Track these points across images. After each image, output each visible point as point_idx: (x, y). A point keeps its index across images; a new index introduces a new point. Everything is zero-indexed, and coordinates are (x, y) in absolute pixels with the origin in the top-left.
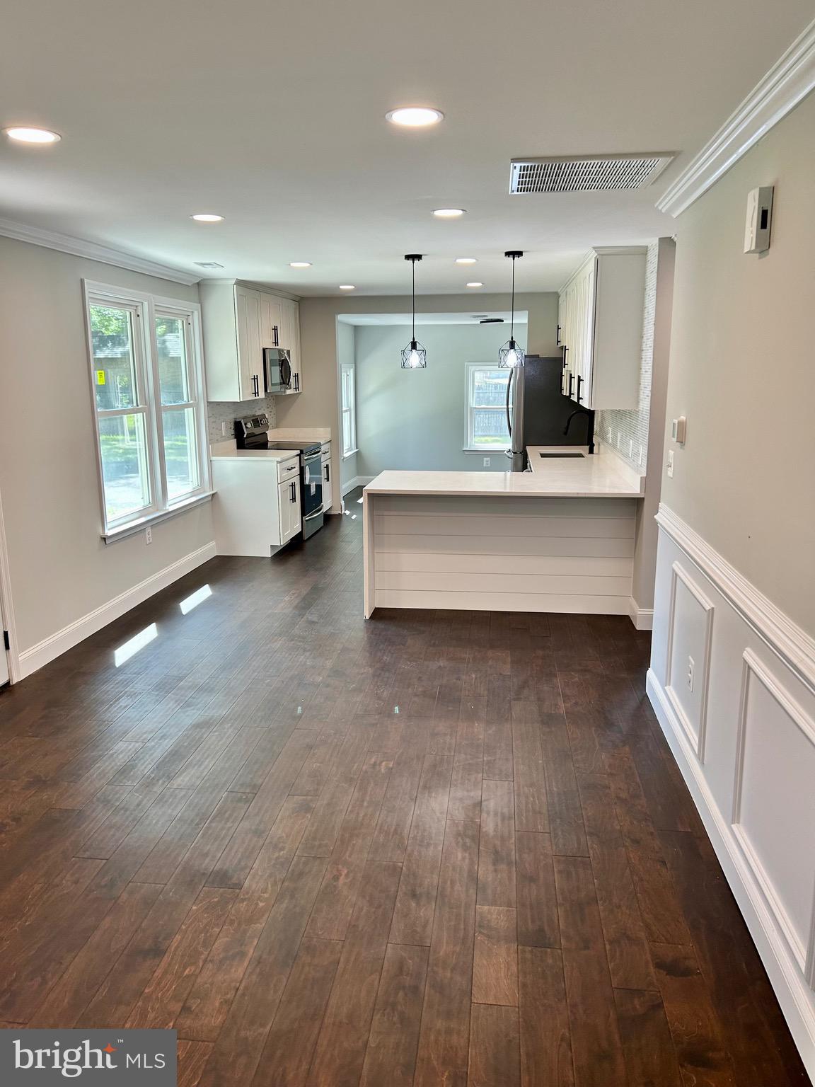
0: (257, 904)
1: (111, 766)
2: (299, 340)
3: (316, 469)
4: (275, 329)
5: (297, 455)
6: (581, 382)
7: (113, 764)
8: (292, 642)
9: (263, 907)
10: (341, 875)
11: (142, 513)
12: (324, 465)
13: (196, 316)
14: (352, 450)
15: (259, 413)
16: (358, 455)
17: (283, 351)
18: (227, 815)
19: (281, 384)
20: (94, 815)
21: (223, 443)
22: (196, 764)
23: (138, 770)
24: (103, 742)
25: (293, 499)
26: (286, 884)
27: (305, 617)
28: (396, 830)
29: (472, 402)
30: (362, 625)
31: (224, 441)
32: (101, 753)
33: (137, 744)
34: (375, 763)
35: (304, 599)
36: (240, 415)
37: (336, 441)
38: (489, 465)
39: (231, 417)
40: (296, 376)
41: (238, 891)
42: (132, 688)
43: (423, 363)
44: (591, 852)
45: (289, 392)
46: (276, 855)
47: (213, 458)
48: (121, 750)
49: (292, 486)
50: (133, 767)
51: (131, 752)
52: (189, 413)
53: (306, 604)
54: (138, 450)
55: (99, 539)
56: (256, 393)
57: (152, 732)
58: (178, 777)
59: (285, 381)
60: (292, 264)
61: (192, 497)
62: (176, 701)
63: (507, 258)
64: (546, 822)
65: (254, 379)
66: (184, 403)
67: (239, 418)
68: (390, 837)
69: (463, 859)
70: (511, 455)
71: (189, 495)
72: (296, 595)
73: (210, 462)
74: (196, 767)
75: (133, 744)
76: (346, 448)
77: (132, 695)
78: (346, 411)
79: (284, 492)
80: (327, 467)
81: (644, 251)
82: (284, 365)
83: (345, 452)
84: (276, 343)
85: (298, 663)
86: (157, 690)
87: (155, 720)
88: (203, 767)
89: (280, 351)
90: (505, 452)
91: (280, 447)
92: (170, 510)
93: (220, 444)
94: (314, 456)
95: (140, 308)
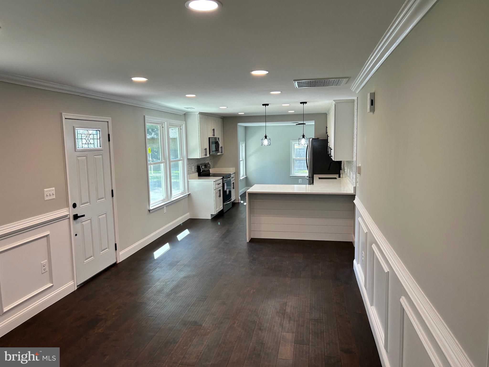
0: (207, 331)
1: (155, 290)
2: (223, 133)
3: (229, 184)
4: (213, 130)
5: (222, 179)
6: (331, 150)
7: (156, 289)
8: (219, 250)
9: (209, 332)
10: (235, 323)
11: (163, 201)
12: (232, 182)
13: (184, 125)
14: (244, 176)
15: (207, 162)
16: (246, 178)
17: (216, 138)
18: (196, 305)
19: (215, 151)
20: (150, 304)
21: (193, 174)
22: (185, 289)
23: (165, 291)
24: (152, 282)
25: (220, 196)
26: (217, 325)
27: (224, 241)
28: (255, 310)
29: (294, 156)
30: (246, 244)
31: (193, 173)
32: (151, 286)
33: (164, 283)
34: (249, 290)
35: (224, 235)
36: (199, 163)
37: (237, 173)
38: (301, 182)
39: (196, 164)
40: (221, 147)
41: (200, 327)
42: (160, 265)
43: (269, 143)
44: (324, 318)
45: (218, 154)
46: (213, 317)
47: (189, 180)
48: (158, 285)
49: (219, 191)
50: (163, 290)
51: (162, 285)
52: (180, 163)
53: (225, 236)
54: (162, 177)
55: (148, 210)
56: (206, 155)
57: (168, 279)
58: (179, 293)
59: (217, 150)
60: (220, 107)
61: (181, 195)
62: (177, 270)
63: (301, 104)
64: (309, 309)
65: (205, 149)
66: (178, 159)
67: (199, 164)
68: (253, 312)
69: (278, 319)
70: (308, 178)
71: (180, 194)
72: (220, 233)
73: (188, 181)
74: (185, 290)
75: (162, 283)
76: (241, 175)
77: (161, 267)
78: (241, 160)
79: (216, 193)
80: (233, 183)
81: (353, 101)
82: (217, 143)
83: (241, 177)
84: (214, 135)
85: (221, 257)
86: (169, 266)
87: (169, 275)
88: (187, 290)
89: (215, 138)
90: (306, 177)
91: (215, 175)
92: (173, 200)
93: (192, 174)
94: (228, 179)
95: (163, 125)
